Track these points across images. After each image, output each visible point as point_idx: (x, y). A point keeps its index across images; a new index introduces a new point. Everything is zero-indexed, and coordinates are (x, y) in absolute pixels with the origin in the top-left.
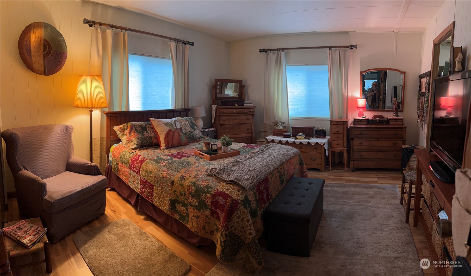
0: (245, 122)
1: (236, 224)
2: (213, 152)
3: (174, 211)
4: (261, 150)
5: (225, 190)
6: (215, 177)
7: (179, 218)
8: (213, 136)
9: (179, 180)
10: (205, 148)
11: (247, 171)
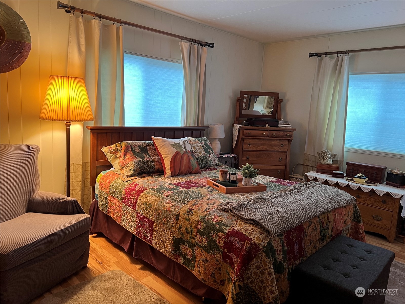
0: (278, 149)
1: (253, 275)
2: (231, 183)
3: (178, 253)
4: (297, 189)
5: (243, 230)
6: (231, 213)
7: (183, 262)
8: (233, 165)
9: (186, 214)
10: (220, 177)
11: (274, 211)
